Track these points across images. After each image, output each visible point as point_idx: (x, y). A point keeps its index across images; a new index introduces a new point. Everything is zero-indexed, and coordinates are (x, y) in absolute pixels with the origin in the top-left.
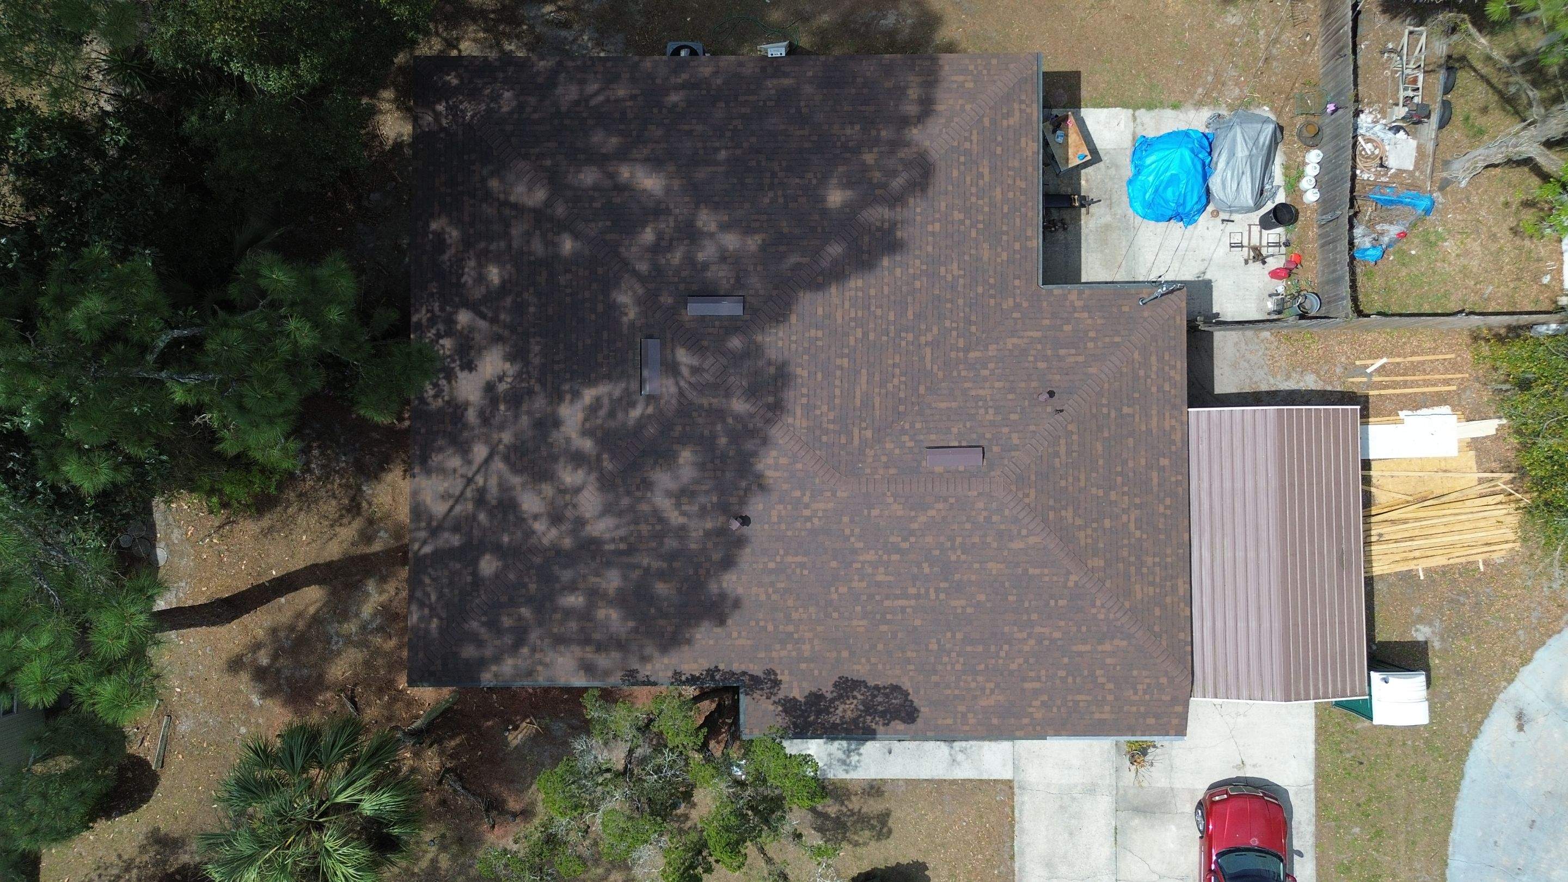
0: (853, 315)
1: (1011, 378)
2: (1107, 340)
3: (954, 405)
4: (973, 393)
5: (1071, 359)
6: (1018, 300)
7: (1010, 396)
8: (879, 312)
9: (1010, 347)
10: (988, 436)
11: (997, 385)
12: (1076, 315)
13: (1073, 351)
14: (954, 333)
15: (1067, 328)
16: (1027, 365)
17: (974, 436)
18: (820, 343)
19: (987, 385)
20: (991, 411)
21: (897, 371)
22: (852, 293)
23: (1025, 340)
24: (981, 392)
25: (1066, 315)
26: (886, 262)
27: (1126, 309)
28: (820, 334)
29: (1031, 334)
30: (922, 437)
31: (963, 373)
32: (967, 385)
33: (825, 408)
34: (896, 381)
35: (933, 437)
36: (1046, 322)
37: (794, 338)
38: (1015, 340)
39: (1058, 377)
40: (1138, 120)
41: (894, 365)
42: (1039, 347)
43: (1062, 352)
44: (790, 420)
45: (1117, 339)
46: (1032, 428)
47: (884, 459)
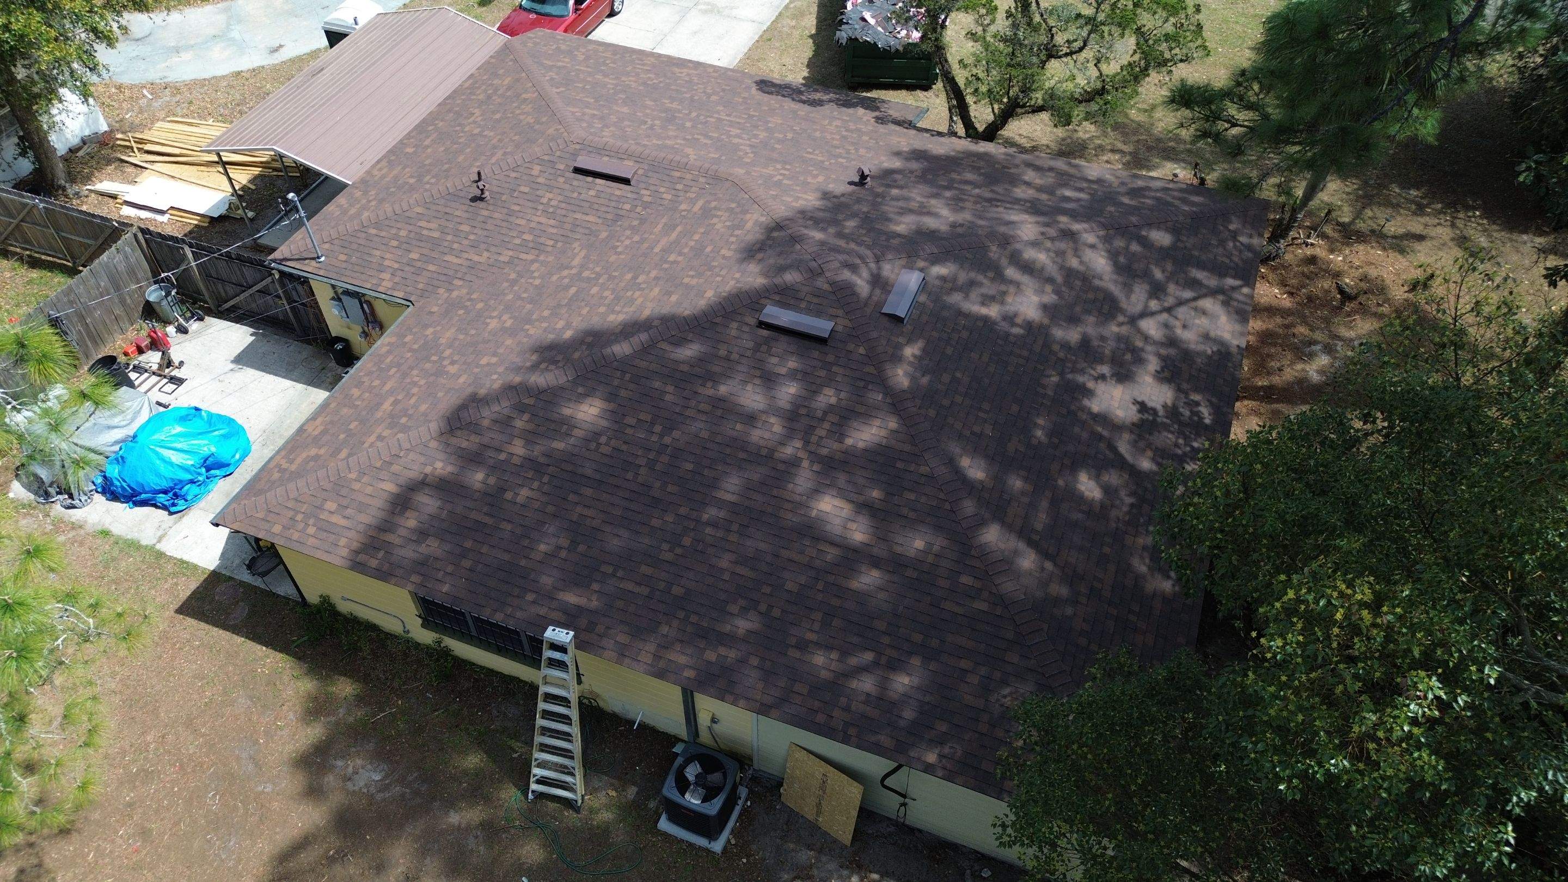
0: (638, 293)
1: (504, 224)
2: (383, 234)
3: (578, 216)
4: (552, 222)
5: (431, 226)
6: (446, 295)
7: (517, 208)
8: (607, 293)
9: (486, 254)
10: (561, 180)
11: (523, 222)
12: (396, 266)
13: (425, 232)
14: (536, 274)
15: (414, 256)
16: (480, 232)
17: (575, 183)
18: (691, 273)
19: (533, 225)
20: (545, 200)
21: (619, 249)
22: (625, 310)
23: (465, 255)
24: (543, 220)
25: (407, 268)
26: (568, 334)
27: (343, 257)
28: (686, 280)
29: (456, 260)
30: (629, 195)
31: (551, 243)
32: (554, 231)
33: (719, 226)
34: (627, 242)
35: (618, 193)
36: (431, 268)
37: (719, 279)
38: (476, 258)
39: (458, 213)
40: (159, 533)
41: (620, 253)
42: (456, 246)
43: (436, 234)
44: (763, 219)
45: (373, 231)
46: (513, 175)
47: (679, 187)
